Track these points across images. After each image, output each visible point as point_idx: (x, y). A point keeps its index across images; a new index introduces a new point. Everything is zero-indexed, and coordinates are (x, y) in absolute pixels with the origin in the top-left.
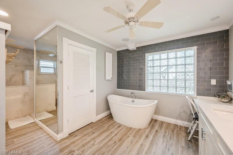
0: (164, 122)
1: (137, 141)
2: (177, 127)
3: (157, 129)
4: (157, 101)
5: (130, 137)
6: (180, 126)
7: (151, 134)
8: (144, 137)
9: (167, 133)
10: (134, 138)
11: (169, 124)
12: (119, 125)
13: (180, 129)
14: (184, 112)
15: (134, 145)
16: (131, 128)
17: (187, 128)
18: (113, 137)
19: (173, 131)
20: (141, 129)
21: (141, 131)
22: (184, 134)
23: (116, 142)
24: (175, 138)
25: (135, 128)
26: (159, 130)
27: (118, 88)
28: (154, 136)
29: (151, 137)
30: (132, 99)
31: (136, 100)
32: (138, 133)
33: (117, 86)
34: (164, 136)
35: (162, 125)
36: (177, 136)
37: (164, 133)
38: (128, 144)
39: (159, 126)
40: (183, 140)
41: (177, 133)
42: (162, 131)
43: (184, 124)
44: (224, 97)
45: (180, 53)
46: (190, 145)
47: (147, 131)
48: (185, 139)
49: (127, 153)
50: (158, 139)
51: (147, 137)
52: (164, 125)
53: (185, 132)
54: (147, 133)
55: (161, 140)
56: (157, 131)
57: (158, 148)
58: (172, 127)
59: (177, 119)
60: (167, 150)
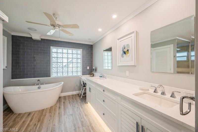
0: (66, 96)
1: (54, 114)
2: (74, 96)
3: (63, 101)
4: (63, 82)
5: (46, 115)
6: (75, 95)
7: (62, 105)
8: (57, 109)
9: (70, 101)
10: (50, 114)
11: (69, 96)
12: (28, 114)
13: (75, 96)
14: (77, 86)
15: (54, 116)
16: (43, 110)
17: (78, 94)
18: (29, 124)
19: (73, 98)
20: (53, 106)
21: (54, 107)
22: (78, 97)
23: (35, 124)
24: (75, 101)
25: (47, 108)
26: (65, 101)
27: (13, 78)
28: (64, 106)
29: (62, 107)
30: (38, 86)
31: (42, 86)
32: (51, 110)
33: (11, 76)
34: (70, 103)
35: (65, 98)
36: (76, 99)
37: (68, 101)
38: (48, 119)
39: (64, 99)
40: (79, 100)
41: (75, 98)
42: (67, 101)
43: (76, 93)
44: (92, 74)
45: (75, 51)
46: (82, 100)
47: (58, 105)
48: (79, 99)
49: (52, 122)
50: (67, 105)
51: (60, 108)
52: (67, 98)
53: (78, 96)
54: (59, 106)
55: (69, 105)
56: (64, 102)
57: (69, 109)
58: (71, 97)
59: (73, 91)
60: (74, 107)
